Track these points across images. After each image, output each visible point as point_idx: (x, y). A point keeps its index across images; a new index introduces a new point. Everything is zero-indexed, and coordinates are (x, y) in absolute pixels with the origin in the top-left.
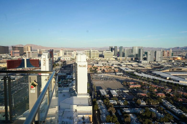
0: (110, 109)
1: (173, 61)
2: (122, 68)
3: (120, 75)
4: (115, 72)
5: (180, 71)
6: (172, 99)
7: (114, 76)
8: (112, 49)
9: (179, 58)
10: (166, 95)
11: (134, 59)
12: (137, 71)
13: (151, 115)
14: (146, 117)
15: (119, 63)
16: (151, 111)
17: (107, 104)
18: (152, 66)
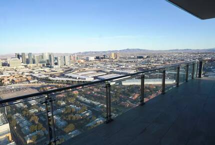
0: (32, 119)
1: (79, 64)
2: (34, 75)
3: (35, 82)
4: (28, 80)
5: (84, 71)
6: (84, 93)
7: (28, 84)
8: (19, 56)
9: (82, 61)
10: (79, 91)
11: (45, 65)
12: (51, 76)
13: (71, 111)
14: (68, 114)
15: (30, 70)
16: (71, 108)
17: (28, 115)
18: (63, 70)
